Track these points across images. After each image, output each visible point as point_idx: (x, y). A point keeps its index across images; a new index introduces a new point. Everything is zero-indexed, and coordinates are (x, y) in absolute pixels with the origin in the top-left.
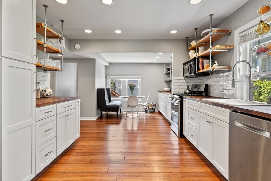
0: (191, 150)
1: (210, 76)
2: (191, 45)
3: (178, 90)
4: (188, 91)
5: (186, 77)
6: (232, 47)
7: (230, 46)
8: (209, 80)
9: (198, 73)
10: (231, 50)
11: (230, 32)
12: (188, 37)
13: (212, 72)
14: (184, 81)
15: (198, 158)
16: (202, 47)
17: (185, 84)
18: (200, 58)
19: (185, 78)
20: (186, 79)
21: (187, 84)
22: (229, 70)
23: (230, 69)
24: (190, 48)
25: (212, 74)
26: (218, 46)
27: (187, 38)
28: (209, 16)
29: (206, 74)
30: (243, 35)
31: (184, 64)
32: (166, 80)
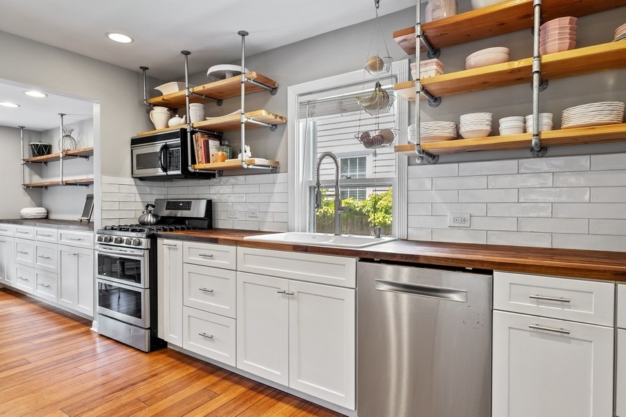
0: (207, 376)
1: (214, 180)
2: (161, 94)
3: (117, 215)
4: (150, 219)
5: (142, 179)
6: (284, 121)
7: (281, 118)
8: (214, 190)
9: (193, 171)
10: (277, 126)
11: (276, 86)
12: (148, 69)
13: (222, 171)
14: (134, 189)
15: (241, 389)
16: (197, 104)
17: (138, 198)
18: (197, 132)
19: (137, 180)
20: (140, 183)
21: (141, 198)
22: (275, 169)
23: (276, 167)
24: (159, 99)
25: (221, 175)
26: (263, 113)
27: (145, 69)
28: (239, 33)
29: (208, 175)
30: (309, 101)
31: (135, 142)
32: (27, 182)
